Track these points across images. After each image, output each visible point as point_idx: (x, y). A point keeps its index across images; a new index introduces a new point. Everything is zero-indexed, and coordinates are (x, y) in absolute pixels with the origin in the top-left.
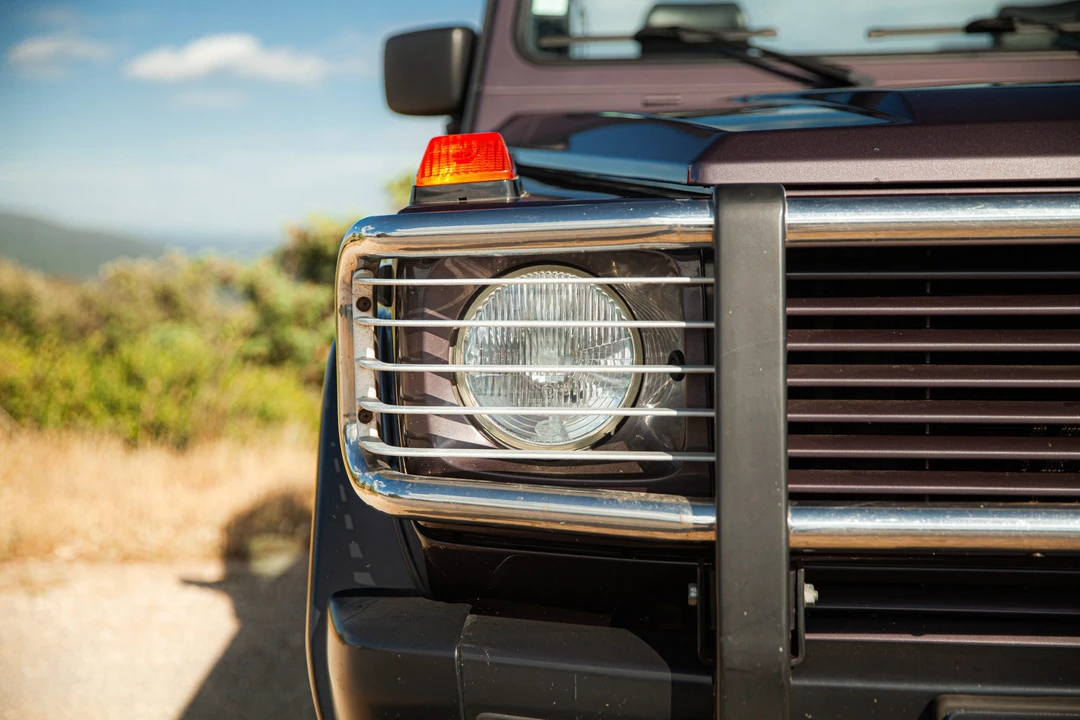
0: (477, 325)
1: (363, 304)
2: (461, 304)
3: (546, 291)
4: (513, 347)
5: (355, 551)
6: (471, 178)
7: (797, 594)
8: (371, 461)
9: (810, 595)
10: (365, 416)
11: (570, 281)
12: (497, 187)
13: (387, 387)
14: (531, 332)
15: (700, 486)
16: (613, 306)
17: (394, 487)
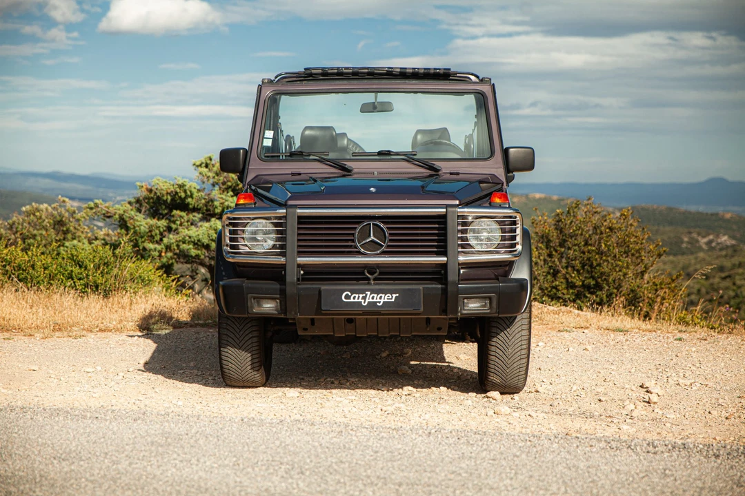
0: (248, 228)
1: (227, 225)
2: (245, 225)
3: (260, 223)
4: (255, 233)
5: (224, 273)
6: (246, 202)
7: (300, 272)
8: (229, 252)
9: (302, 272)
10: (227, 245)
11: (264, 221)
12: (251, 204)
13: (231, 240)
14: (258, 230)
15: (283, 254)
16: (271, 225)
17: (233, 257)
